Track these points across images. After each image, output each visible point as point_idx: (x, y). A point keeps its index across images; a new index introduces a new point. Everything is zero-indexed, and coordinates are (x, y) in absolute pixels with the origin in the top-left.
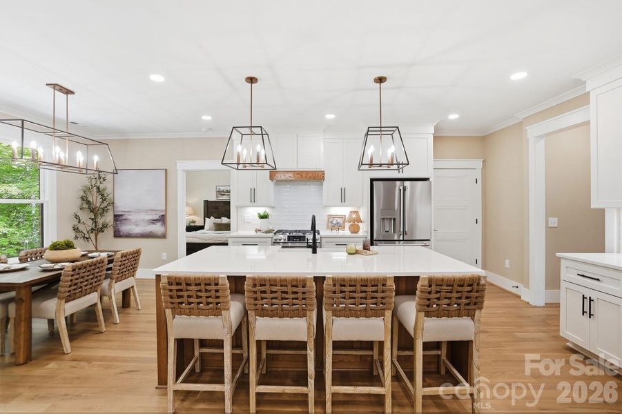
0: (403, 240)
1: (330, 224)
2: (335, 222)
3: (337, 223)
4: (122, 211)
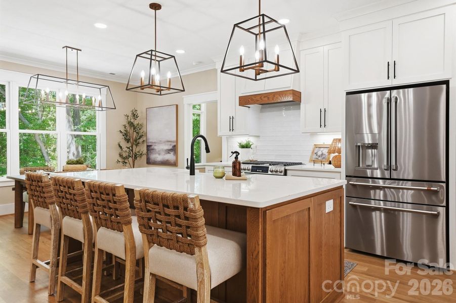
0: (390, 179)
1: (315, 156)
2: (319, 153)
3: (322, 154)
4: (151, 143)
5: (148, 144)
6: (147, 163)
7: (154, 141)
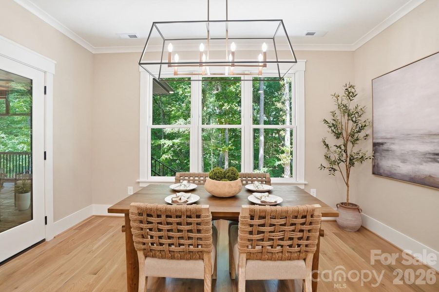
7: (389, 136)
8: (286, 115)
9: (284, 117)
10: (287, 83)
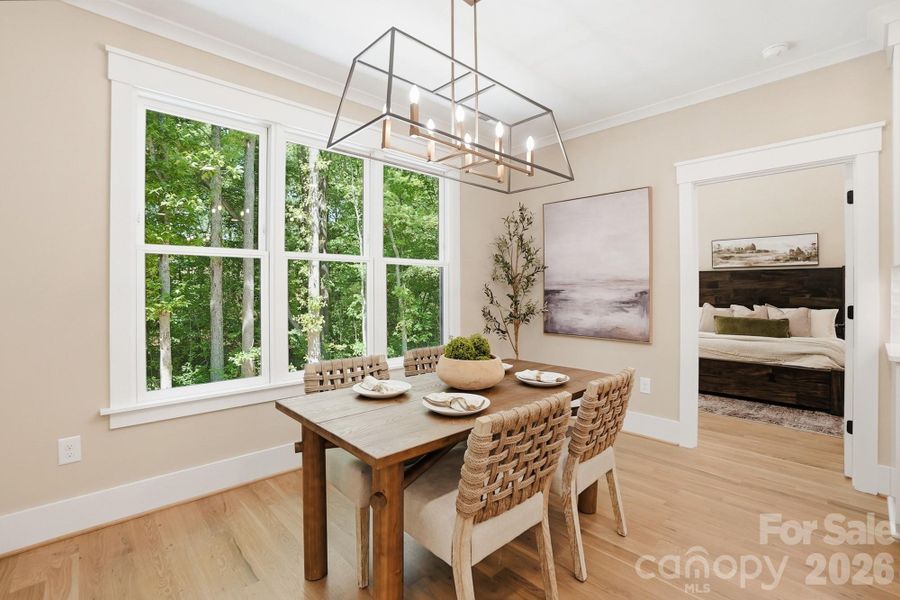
4: (558, 284)
5: (546, 288)
6: (546, 332)
7: (567, 281)
8: (311, 234)
9: (308, 239)
10: (315, 171)
